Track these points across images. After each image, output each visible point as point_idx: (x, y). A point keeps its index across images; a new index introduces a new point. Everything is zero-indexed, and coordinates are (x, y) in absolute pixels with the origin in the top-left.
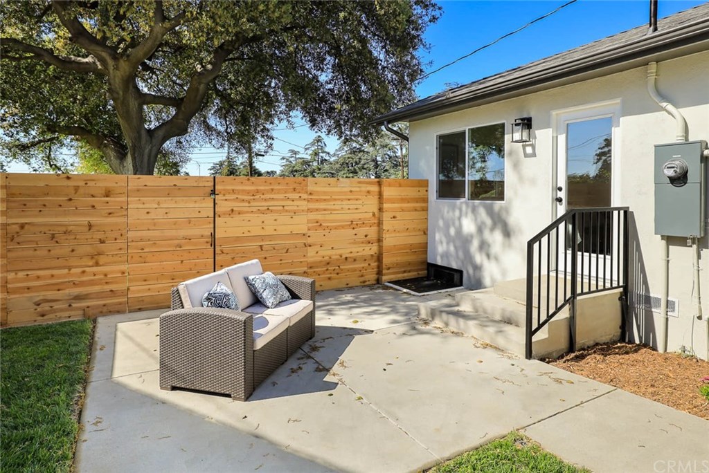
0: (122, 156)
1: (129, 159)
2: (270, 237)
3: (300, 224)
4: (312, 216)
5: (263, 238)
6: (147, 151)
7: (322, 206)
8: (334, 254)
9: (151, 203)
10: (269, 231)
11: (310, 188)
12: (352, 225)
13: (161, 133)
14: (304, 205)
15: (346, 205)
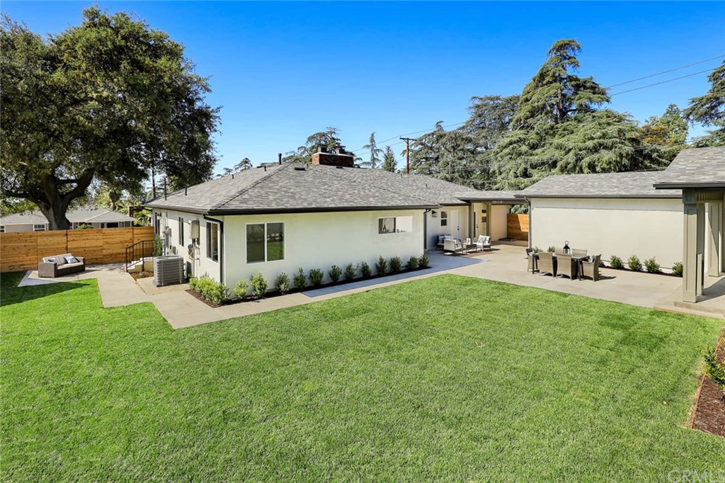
0: (47, 208)
1: (51, 210)
2: (88, 247)
3: (100, 243)
4: (104, 240)
5: (85, 247)
6: (61, 206)
7: (112, 236)
8: (114, 252)
9: (45, 239)
10: (87, 245)
11: (104, 232)
12: (121, 242)
13: (68, 197)
14: (101, 237)
15: (119, 236)
